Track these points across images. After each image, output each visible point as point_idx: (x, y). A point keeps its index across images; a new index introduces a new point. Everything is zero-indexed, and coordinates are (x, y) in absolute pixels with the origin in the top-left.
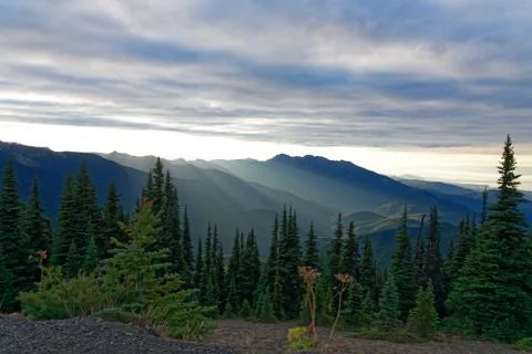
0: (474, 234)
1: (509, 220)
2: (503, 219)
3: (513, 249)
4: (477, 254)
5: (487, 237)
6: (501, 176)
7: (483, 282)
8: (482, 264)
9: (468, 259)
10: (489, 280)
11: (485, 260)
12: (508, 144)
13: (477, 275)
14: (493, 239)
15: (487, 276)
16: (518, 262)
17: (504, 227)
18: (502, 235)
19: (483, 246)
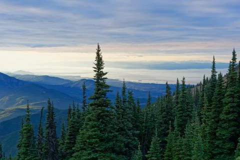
0: (79, 117)
1: (103, 106)
2: (99, 106)
3: (106, 125)
4: (85, 133)
5: (90, 120)
6: (95, 73)
7: (89, 154)
8: (88, 141)
9: (79, 138)
10: (93, 151)
11: (90, 137)
12: (99, 51)
13: (85, 149)
14: (94, 120)
15: (92, 148)
16: (110, 134)
17: (100, 111)
18: (99, 117)
19: (88, 127)
